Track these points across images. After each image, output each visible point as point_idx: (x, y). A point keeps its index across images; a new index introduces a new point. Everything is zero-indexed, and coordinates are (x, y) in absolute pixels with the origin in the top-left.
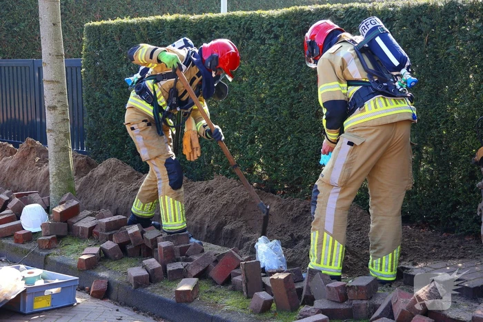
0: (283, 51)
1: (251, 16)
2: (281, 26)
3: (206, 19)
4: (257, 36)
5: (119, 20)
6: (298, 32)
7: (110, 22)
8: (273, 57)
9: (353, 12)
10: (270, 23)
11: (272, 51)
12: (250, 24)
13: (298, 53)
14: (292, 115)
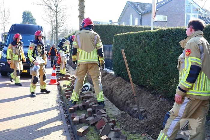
0: (156, 43)
1: (149, 32)
2: (156, 35)
3: (138, 33)
4: (150, 38)
5: (120, 34)
6: (161, 37)
7: (118, 34)
8: (154, 45)
9: (176, 30)
10: (153, 34)
11: (153, 43)
12: (148, 34)
13: (160, 44)
14: (158, 65)
